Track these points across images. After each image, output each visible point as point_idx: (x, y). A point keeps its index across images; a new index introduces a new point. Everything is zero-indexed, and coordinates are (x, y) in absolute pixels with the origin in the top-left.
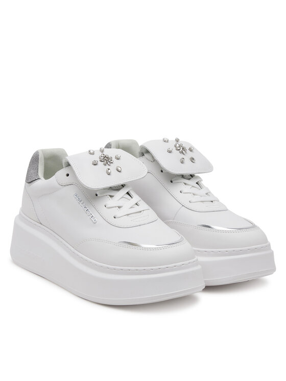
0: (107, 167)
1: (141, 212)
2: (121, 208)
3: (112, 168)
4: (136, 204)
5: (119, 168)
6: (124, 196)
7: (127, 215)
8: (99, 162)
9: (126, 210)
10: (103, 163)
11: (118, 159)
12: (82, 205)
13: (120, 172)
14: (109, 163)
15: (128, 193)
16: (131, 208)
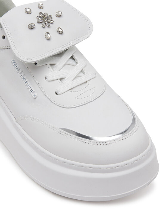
0: (47, 30)
1: (86, 82)
2: (64, 80)
3: (52, 30)
4: (81, 71)
5: (60, 30)
6: (68, 63)
7: (70, 89)
8: (37, 24)
9: (68, 83)
10: (41, 25)
11: (59, 16)
12: (20, 75)
13: (61, 34)
14: (48, 25)
15: (72, 58)
16: (76, 77)
